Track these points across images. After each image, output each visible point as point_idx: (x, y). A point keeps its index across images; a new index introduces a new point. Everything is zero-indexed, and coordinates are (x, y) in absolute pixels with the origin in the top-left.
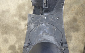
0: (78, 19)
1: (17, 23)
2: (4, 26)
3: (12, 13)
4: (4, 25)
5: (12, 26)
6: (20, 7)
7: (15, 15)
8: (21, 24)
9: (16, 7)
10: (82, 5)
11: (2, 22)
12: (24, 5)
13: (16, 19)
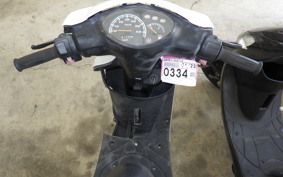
0: (208, 159)
1: (72, 160)
2: (39, 163)
3: (64, 136)
4: (38, 160)
5: (58, 166)
6: (85, 126)
7: (69, 141)
8: (79, 163)
9: (76, 124)
10: (214, 132)
11: (37, 154)
12: (93, 121)
13: (71, 149)
